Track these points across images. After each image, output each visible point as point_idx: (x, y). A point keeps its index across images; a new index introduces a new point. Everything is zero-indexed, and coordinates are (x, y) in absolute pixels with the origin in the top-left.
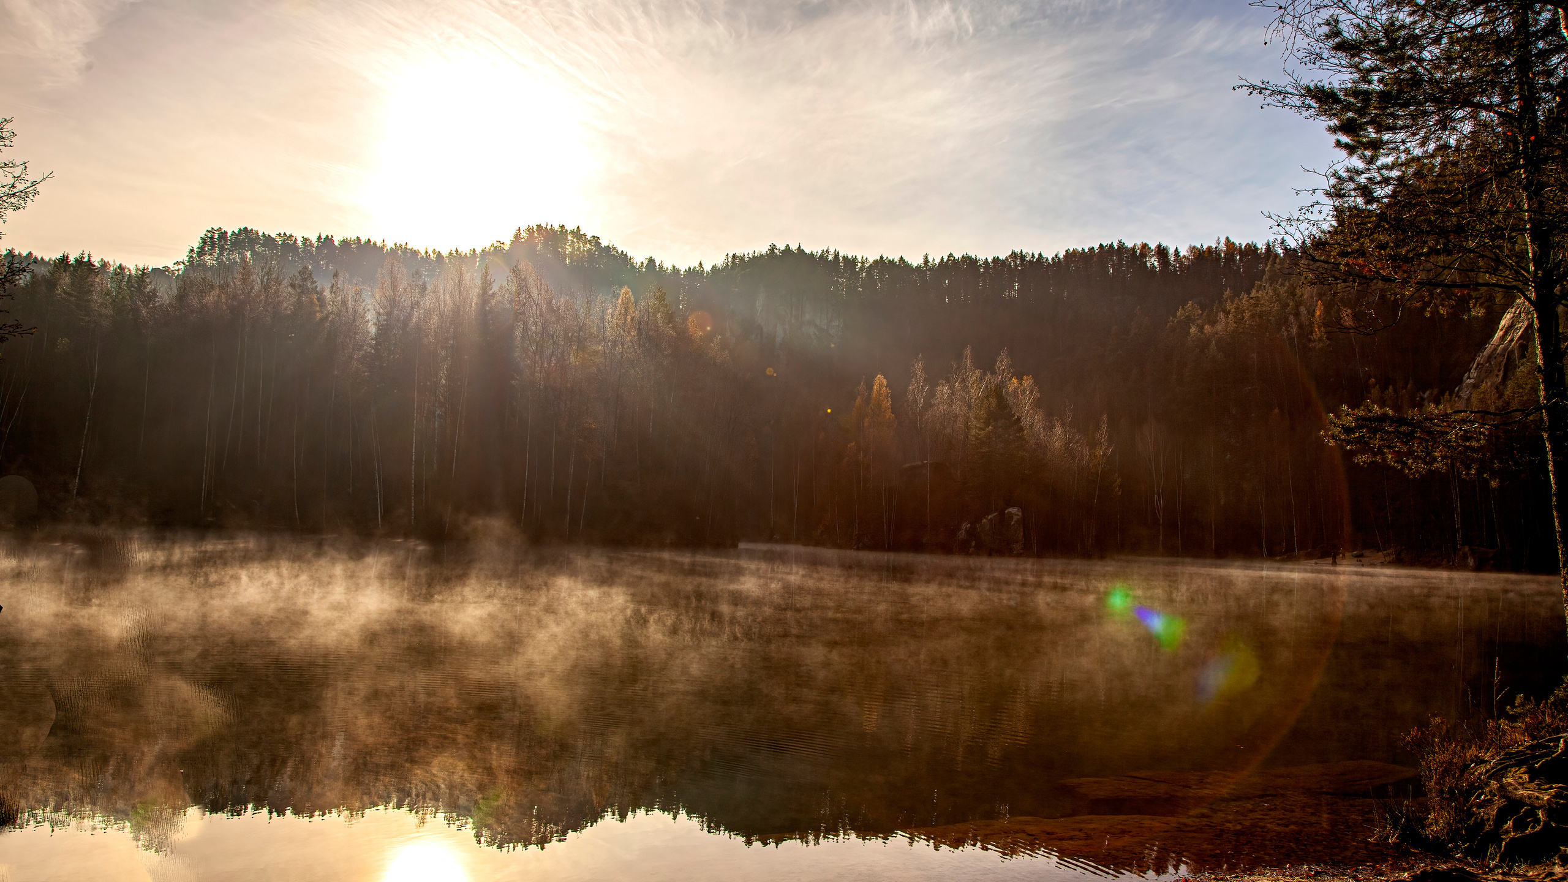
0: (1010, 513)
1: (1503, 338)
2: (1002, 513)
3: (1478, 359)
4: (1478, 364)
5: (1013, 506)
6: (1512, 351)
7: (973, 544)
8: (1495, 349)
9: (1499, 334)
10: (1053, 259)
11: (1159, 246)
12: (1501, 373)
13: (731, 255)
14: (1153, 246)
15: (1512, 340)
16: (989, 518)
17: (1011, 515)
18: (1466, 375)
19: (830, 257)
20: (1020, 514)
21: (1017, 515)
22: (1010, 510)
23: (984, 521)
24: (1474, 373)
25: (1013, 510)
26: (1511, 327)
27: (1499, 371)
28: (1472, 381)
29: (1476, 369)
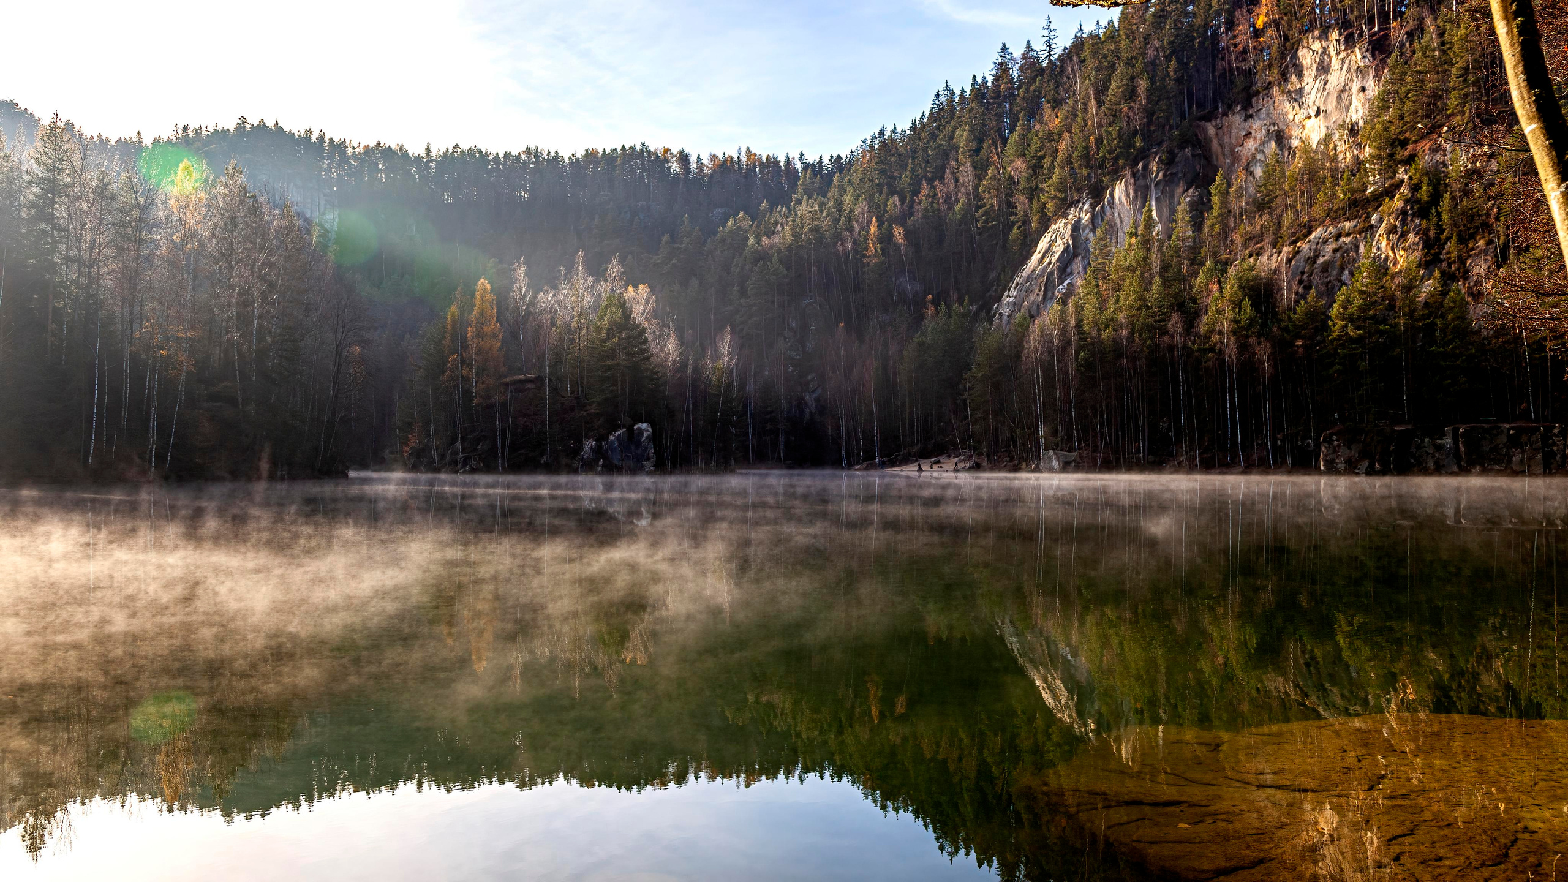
0: (639, 429)
1: (1041, 260)
2: (630, 429)
3: (1017, 279)
4: (1017, 284)
5: (641, 421)
6: (1051, 273)
7: (601, 462)
8: (1034, 271)
9: (1036, 257)
10: (570, 158)
11: (681, 152)
12: (1042, 293)
13: (181, 126)
14: (675, 151)
15: (1050, 263)
16: (617, 434)
17: (641, 431)
18: (1006, 293)
19: (314, 138)
20: (650, 429)
21: (647, 431)
22: (640, 425)
23: (611, 438)
24: (1013, 292)
25: (644, 426)
26: (1048, 251)
27: (1040, 290)
28: (1012, 299)
29: (1015, 288)
